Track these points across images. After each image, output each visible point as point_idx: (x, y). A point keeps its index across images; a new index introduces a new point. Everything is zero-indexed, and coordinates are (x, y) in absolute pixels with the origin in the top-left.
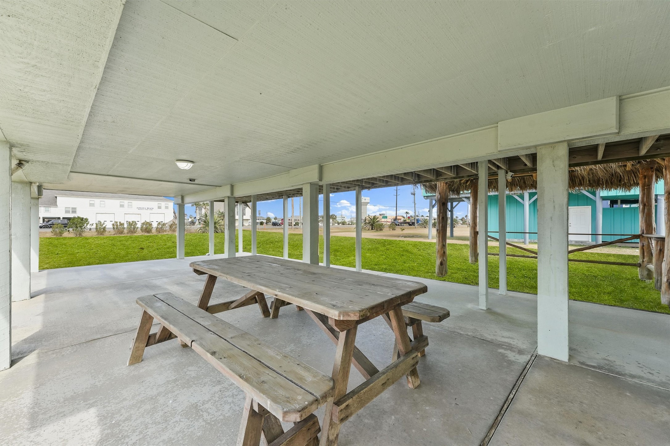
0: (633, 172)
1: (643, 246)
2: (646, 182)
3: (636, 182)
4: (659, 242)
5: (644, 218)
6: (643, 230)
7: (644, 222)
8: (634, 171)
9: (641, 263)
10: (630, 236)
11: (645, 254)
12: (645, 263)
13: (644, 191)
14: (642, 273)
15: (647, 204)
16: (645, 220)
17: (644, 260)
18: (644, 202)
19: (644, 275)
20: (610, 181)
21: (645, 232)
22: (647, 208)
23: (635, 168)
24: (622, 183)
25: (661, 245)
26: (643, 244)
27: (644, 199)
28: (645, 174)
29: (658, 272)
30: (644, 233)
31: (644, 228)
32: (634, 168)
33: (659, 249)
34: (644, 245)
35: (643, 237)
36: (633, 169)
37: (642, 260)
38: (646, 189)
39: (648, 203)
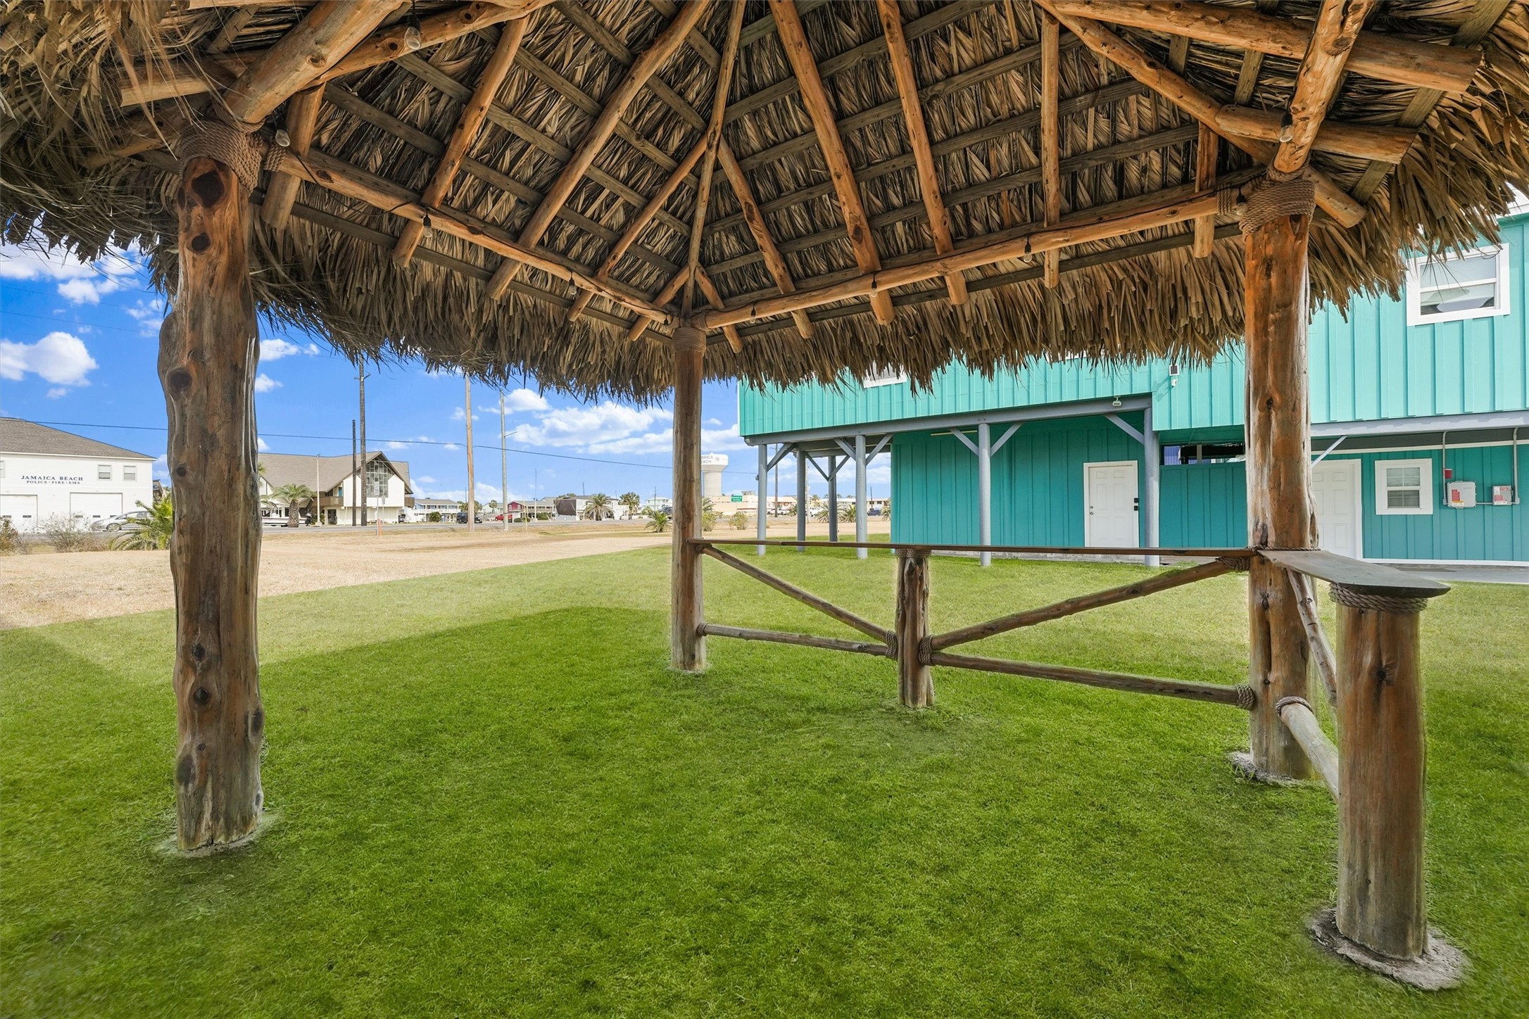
0: (1221, 270)
1: (1265, 607)
2: (1275, 292)
3: (1230, 313)
4: (1371, 615)
5: (1266, 470)
6: (1264, 528)
7: (1265, 487)
8: (1222, 262)
9: (1259, 689)
10: (1212, 559)
11: (1275, 649)
12: (1275, 691)
13: (1266, 334)
14: (1261, 742)
15: (1277, 399)
16: (1270, 480)
17: (1272, 678)
18: (1264, 387)
19: (1271, 751)
20: (1136, 315)
21: (1272, 538)
22: (1280, 416)
23: (1228, 248)
24: (1182, 325)
25: (1382, 638)
26: (1265, 597)
27: (1265, 377)
28: (1270, 250)
29: (1364, 826)
30: (1266, 542)
31: (1269, 515)
32: (1224, 250)
33: (1372, 669)
34: (1270, 600)
35: (1264, 561)
36: (1218, 254)
37: (1260, 678)
38: (1274, 322)
39: (1282, 393)
